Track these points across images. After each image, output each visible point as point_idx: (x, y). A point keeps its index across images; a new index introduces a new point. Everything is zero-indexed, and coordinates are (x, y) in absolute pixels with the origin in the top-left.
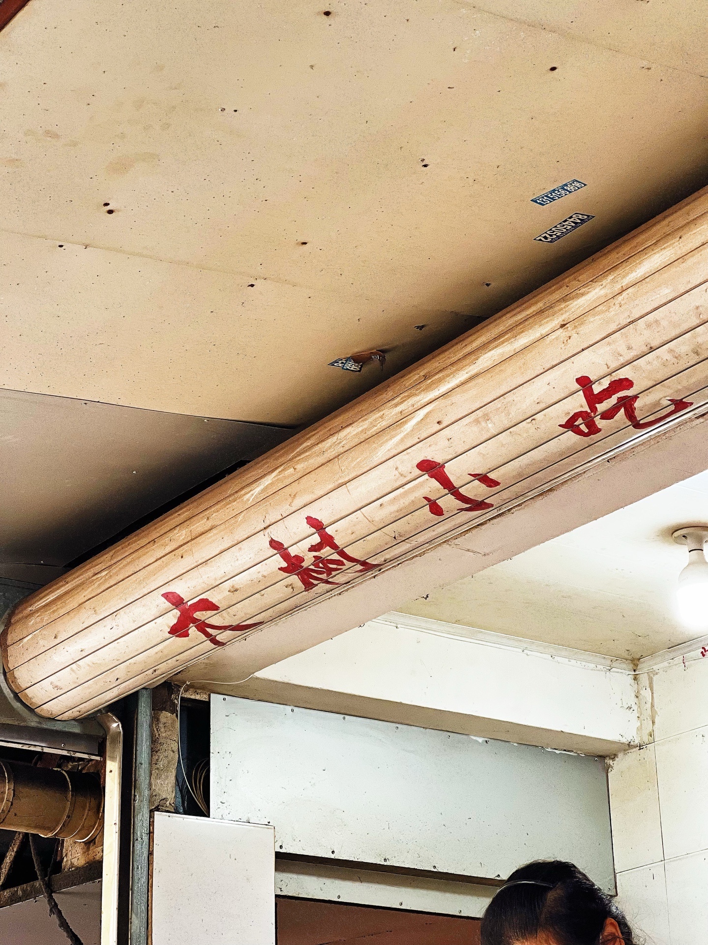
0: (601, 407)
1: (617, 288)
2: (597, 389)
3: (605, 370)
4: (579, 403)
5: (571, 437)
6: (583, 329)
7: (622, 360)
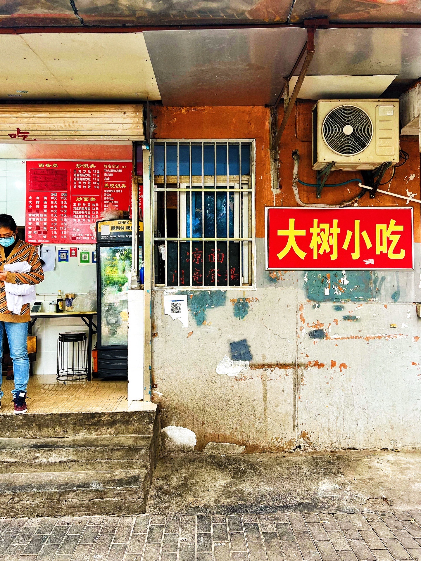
0: (19, 135)
1: (32, 116)
2: (21, 132)
3: (25, 129)
4: (15, 132)
5: (9, 137)
6: (22, 120)
7: (29, 129)
